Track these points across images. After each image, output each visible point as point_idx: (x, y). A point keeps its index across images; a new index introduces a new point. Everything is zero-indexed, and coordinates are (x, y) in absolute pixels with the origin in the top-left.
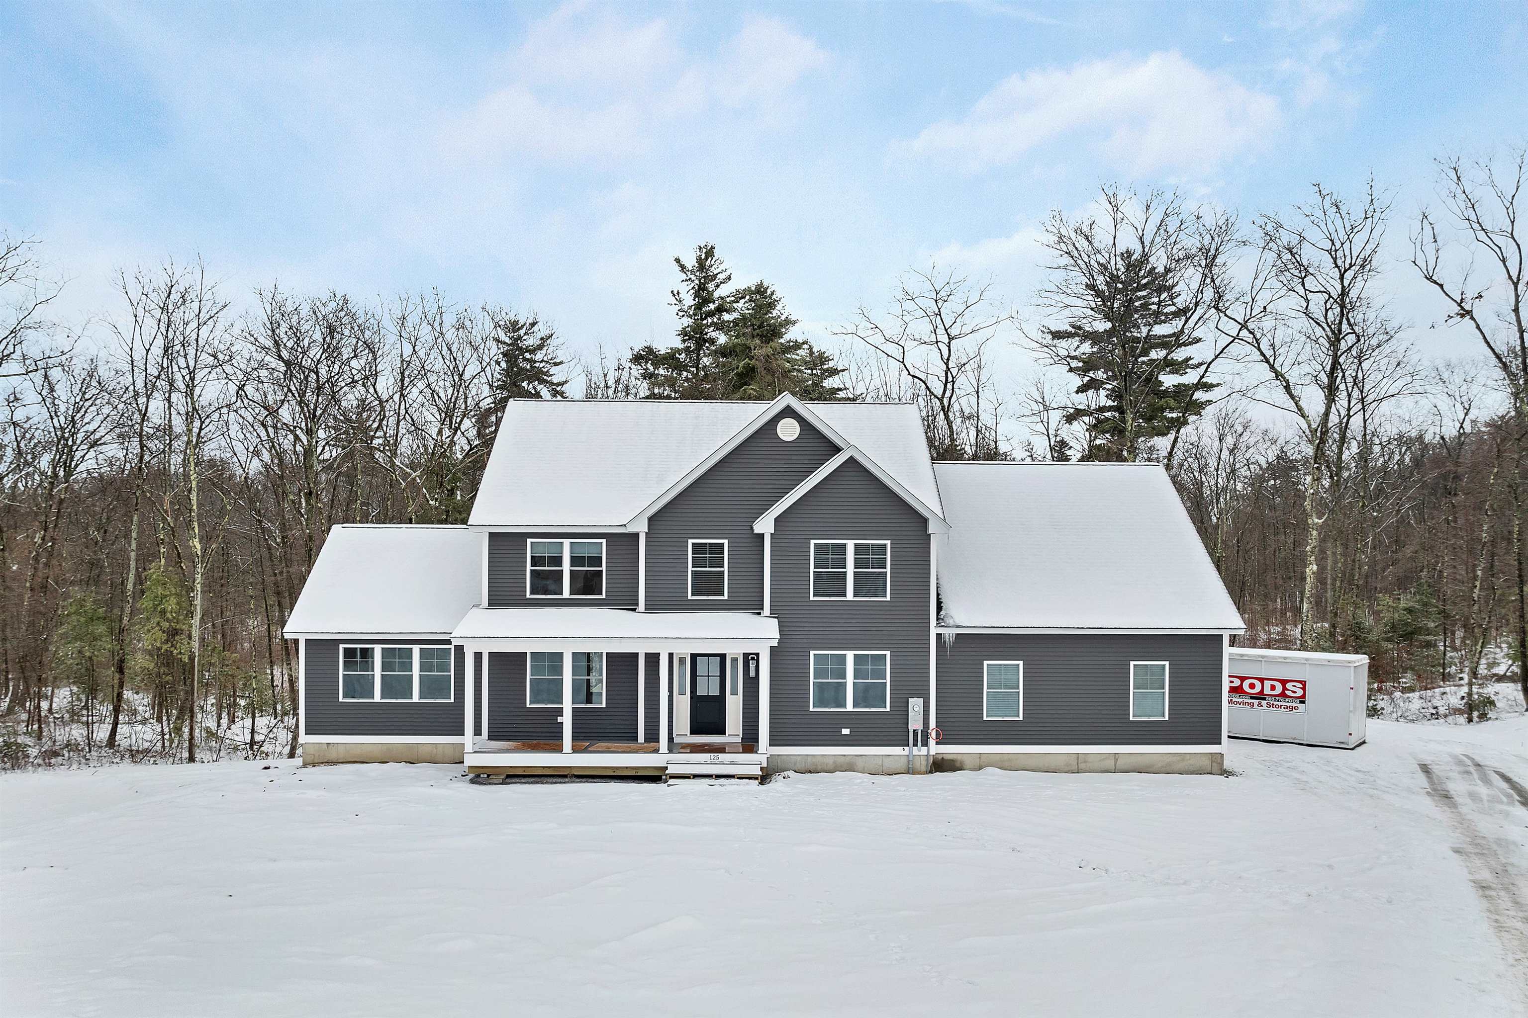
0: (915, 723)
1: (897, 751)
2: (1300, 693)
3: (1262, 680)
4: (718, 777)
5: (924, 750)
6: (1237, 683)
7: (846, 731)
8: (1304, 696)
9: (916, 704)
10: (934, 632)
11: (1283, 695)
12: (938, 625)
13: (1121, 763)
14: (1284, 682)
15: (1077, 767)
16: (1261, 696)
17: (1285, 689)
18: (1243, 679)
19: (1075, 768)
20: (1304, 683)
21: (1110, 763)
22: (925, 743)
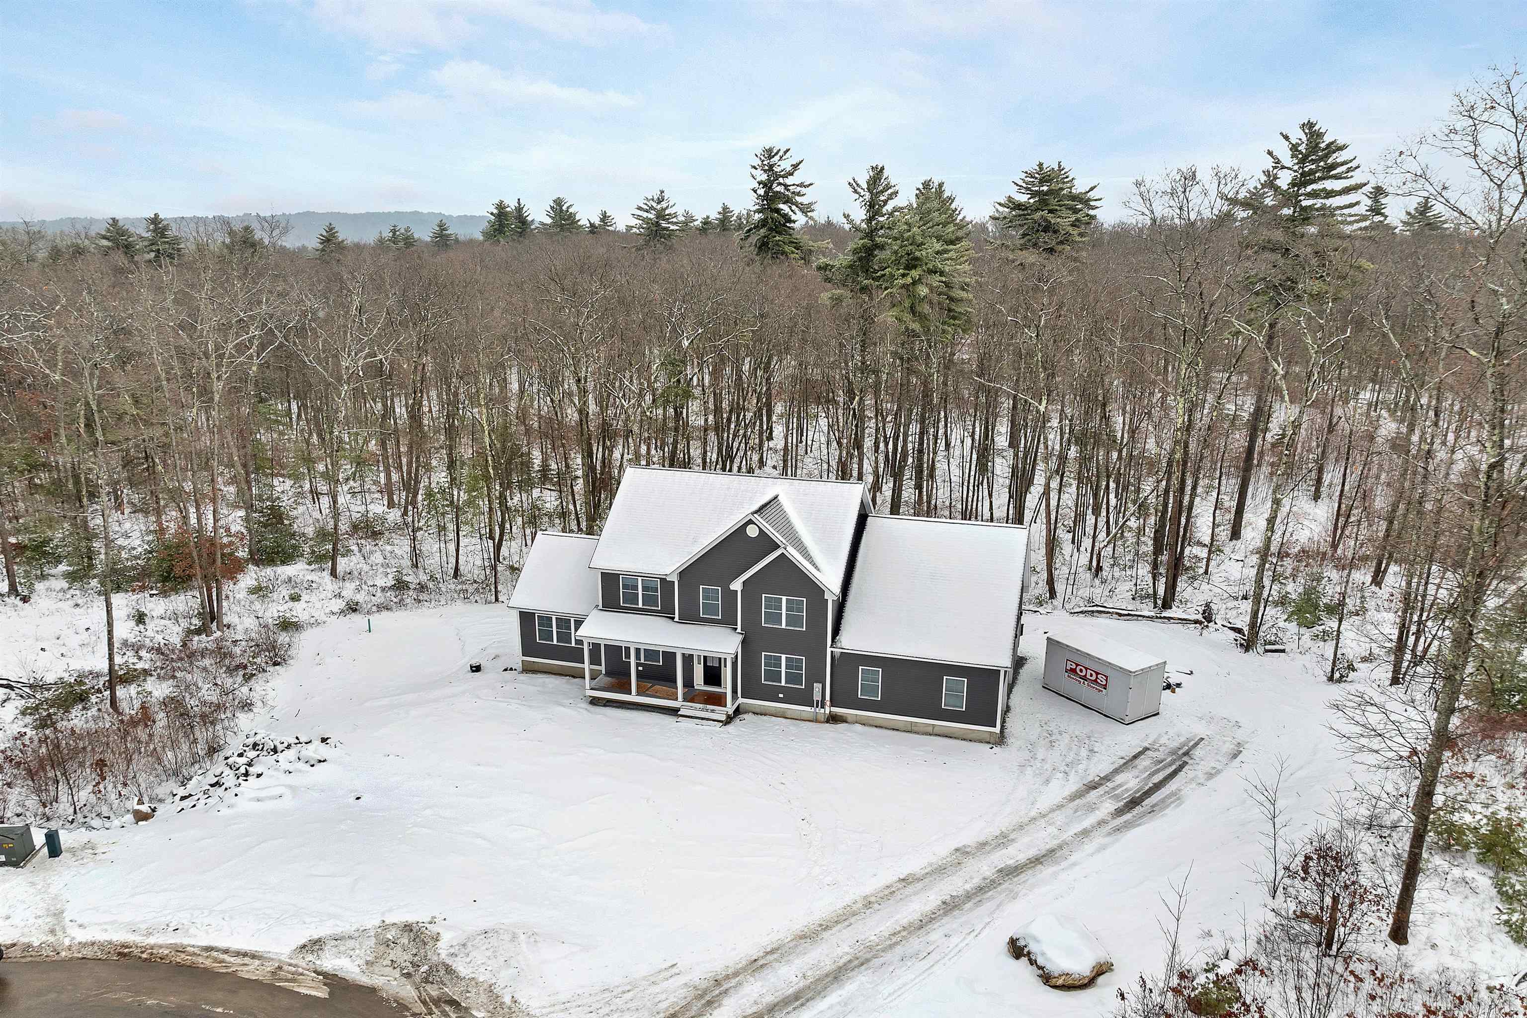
0: (817, 697)
1: (808, 709)
2: (1104, 683)
3: (1086, 669)
4: (703, 719)
5: (822, 711)
6: (1074, 666)
7: (781, 696)
8: (1106, 685)
9: (817, 687)
10: (829, 650)
11: (1096, 681)
12: (832, 646)
13: (936, 730)
14: (1097, 674)
15: (910, 730)
16: (1084, 678)
17: (1097, 678)
18: (1077, 665)
19: (909, 729)
20: (1107, 677)
21: (930, 729)
22: (823, 707)
